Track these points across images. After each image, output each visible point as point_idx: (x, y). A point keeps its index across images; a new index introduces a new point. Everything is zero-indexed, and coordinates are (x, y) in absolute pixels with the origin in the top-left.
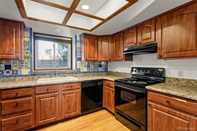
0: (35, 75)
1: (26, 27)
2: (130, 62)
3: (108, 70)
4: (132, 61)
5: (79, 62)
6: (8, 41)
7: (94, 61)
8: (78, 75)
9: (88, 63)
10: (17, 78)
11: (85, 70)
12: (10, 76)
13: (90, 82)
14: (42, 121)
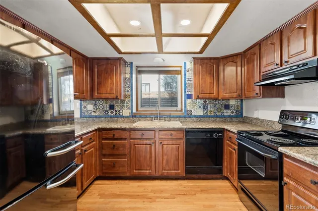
0: (135, 117)
1: (126, 62)
2: (280, 99)
3: (244, 115)
4: (283, 97)
5: (189, 101)
6: (110, 80)
7: (215, 99)
8: (189, 120)
9: (205, 102)
10: (119, 119)
11: (200, 112)
12: (113, 117)
13: (199, 131)
14: (137, 171)
